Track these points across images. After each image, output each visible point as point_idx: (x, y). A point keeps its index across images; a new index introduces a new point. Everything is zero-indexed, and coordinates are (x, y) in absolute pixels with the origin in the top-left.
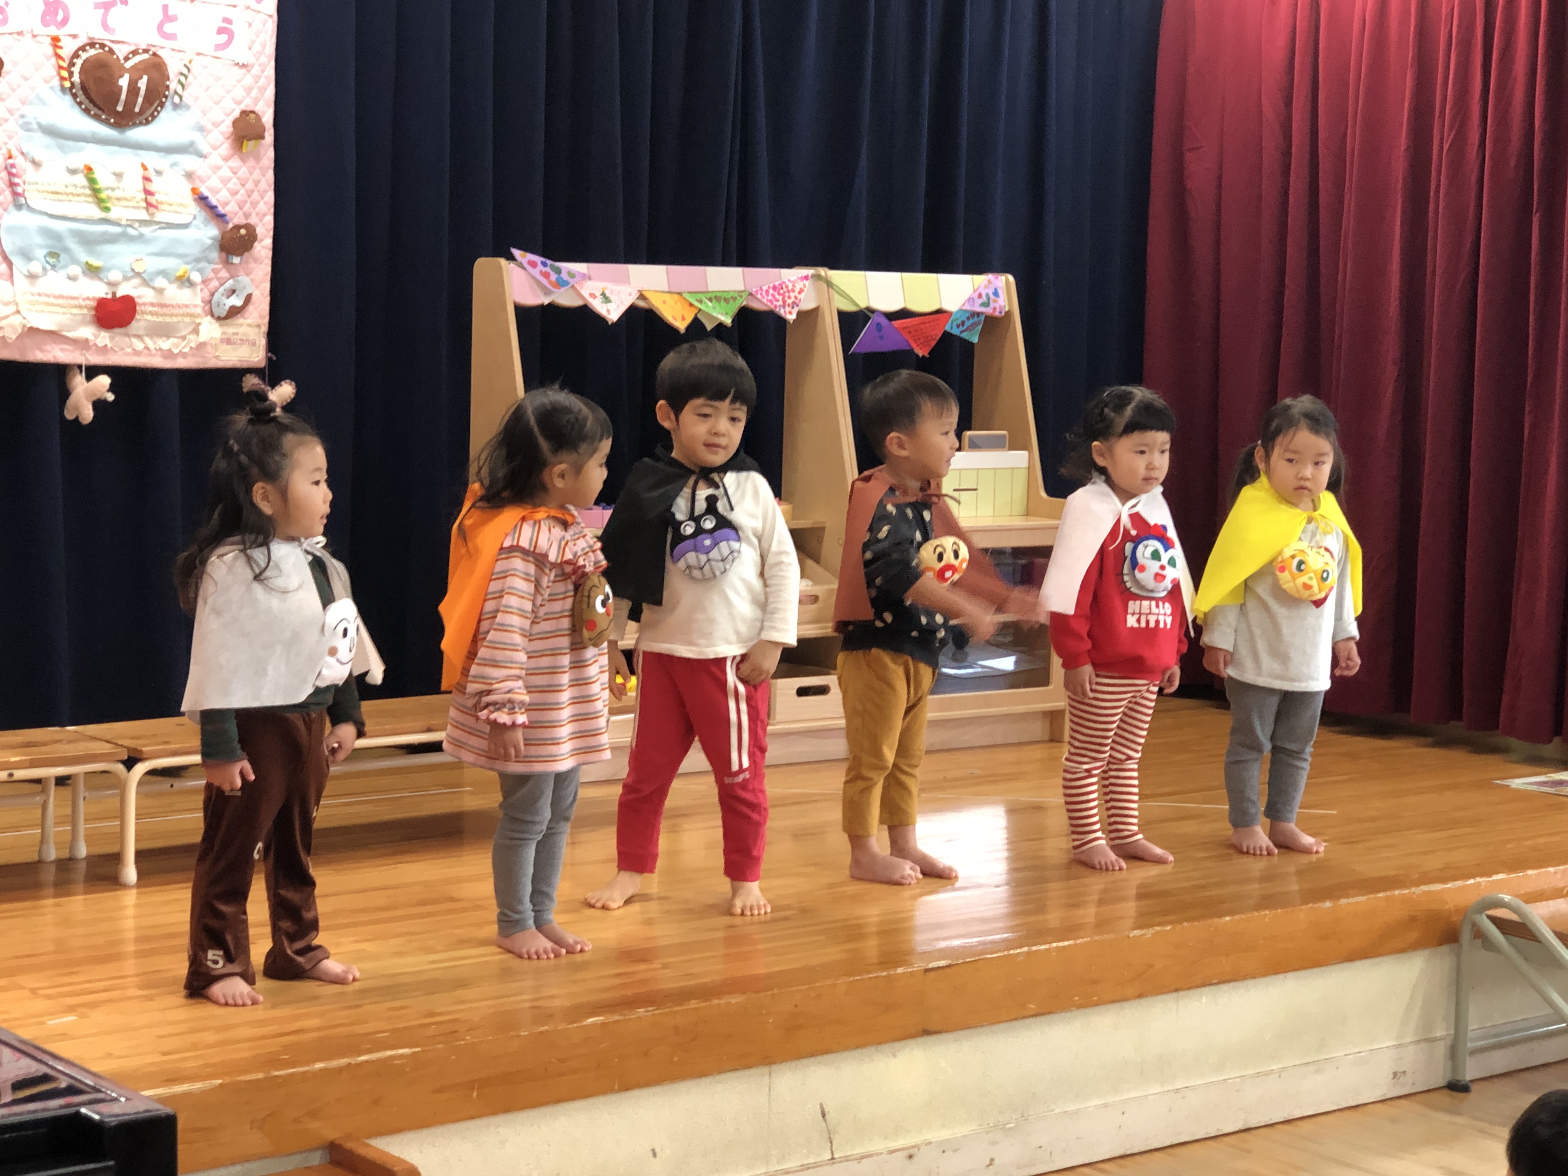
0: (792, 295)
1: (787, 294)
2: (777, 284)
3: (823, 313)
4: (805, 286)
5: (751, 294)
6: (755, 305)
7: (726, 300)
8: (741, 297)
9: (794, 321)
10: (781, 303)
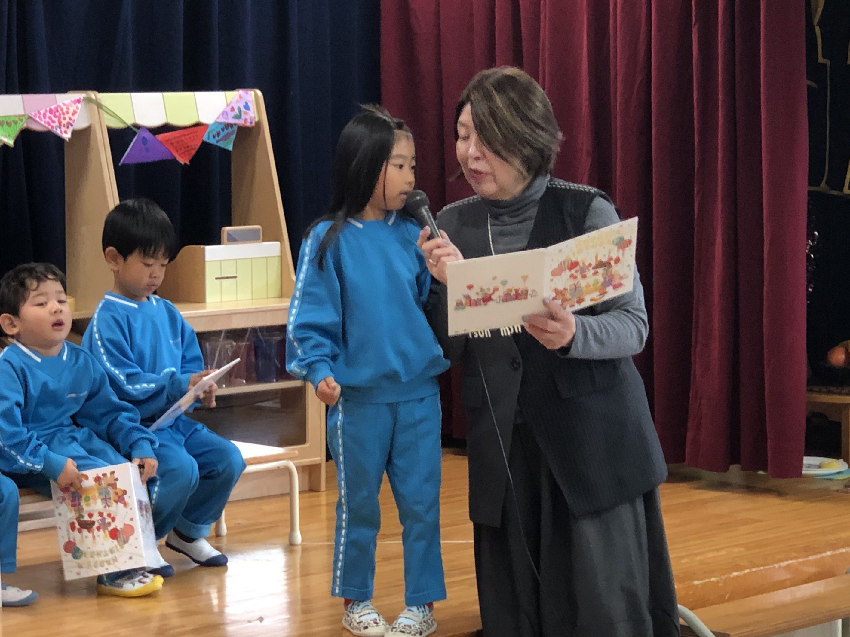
0: (67, 116)
1: (62, 116)
2: (52, 107)
3: (95, 131)
4: (77, 108)
5: (30, 118)
6: (34, 127)
7: (9, 124)
8: (22, 120)
9: (69, 139)
10: (57, 124)
